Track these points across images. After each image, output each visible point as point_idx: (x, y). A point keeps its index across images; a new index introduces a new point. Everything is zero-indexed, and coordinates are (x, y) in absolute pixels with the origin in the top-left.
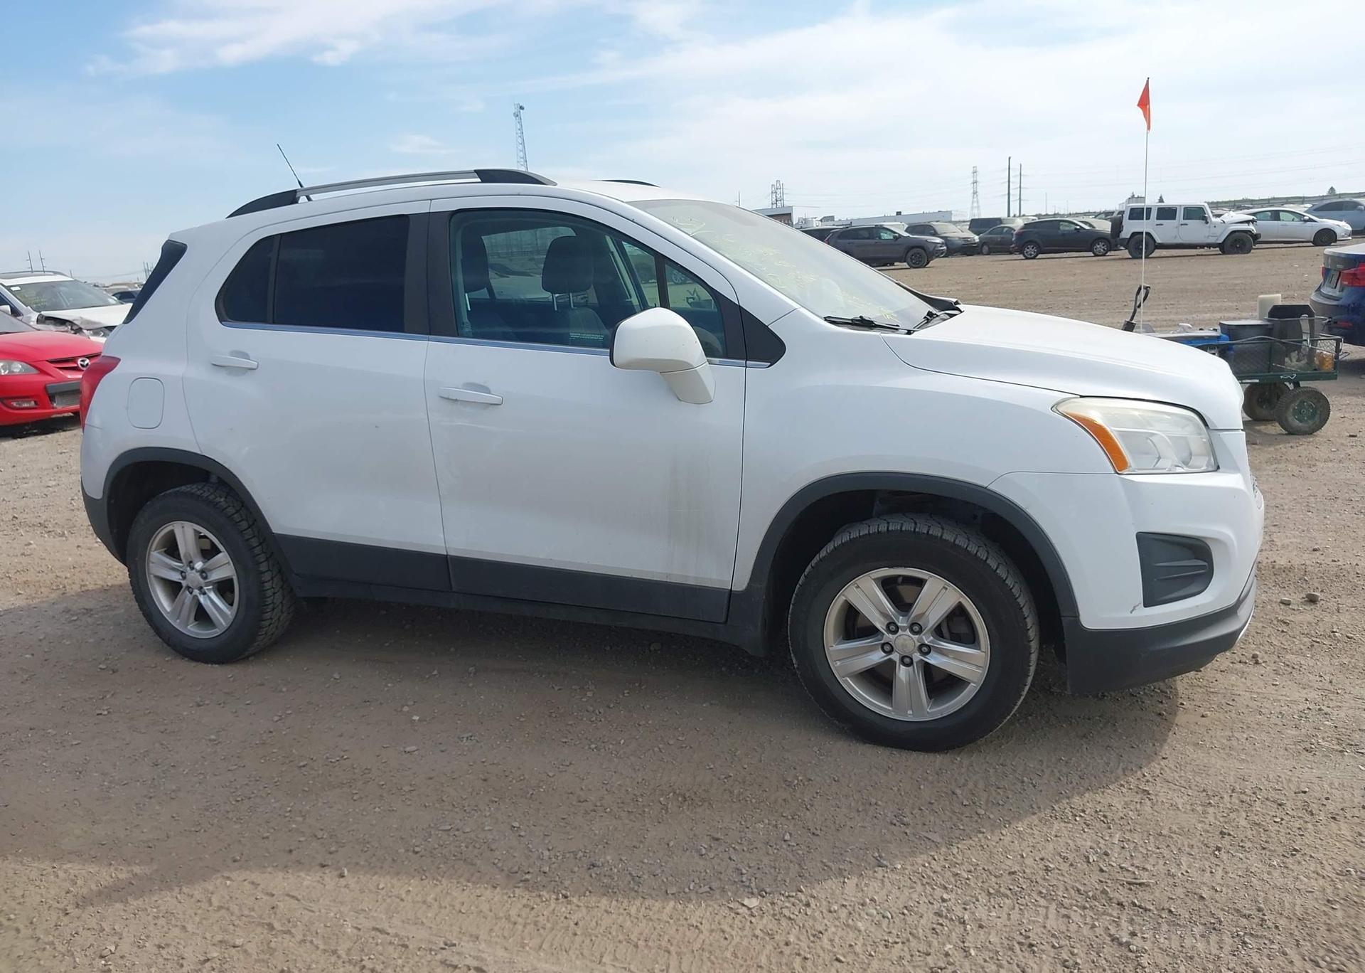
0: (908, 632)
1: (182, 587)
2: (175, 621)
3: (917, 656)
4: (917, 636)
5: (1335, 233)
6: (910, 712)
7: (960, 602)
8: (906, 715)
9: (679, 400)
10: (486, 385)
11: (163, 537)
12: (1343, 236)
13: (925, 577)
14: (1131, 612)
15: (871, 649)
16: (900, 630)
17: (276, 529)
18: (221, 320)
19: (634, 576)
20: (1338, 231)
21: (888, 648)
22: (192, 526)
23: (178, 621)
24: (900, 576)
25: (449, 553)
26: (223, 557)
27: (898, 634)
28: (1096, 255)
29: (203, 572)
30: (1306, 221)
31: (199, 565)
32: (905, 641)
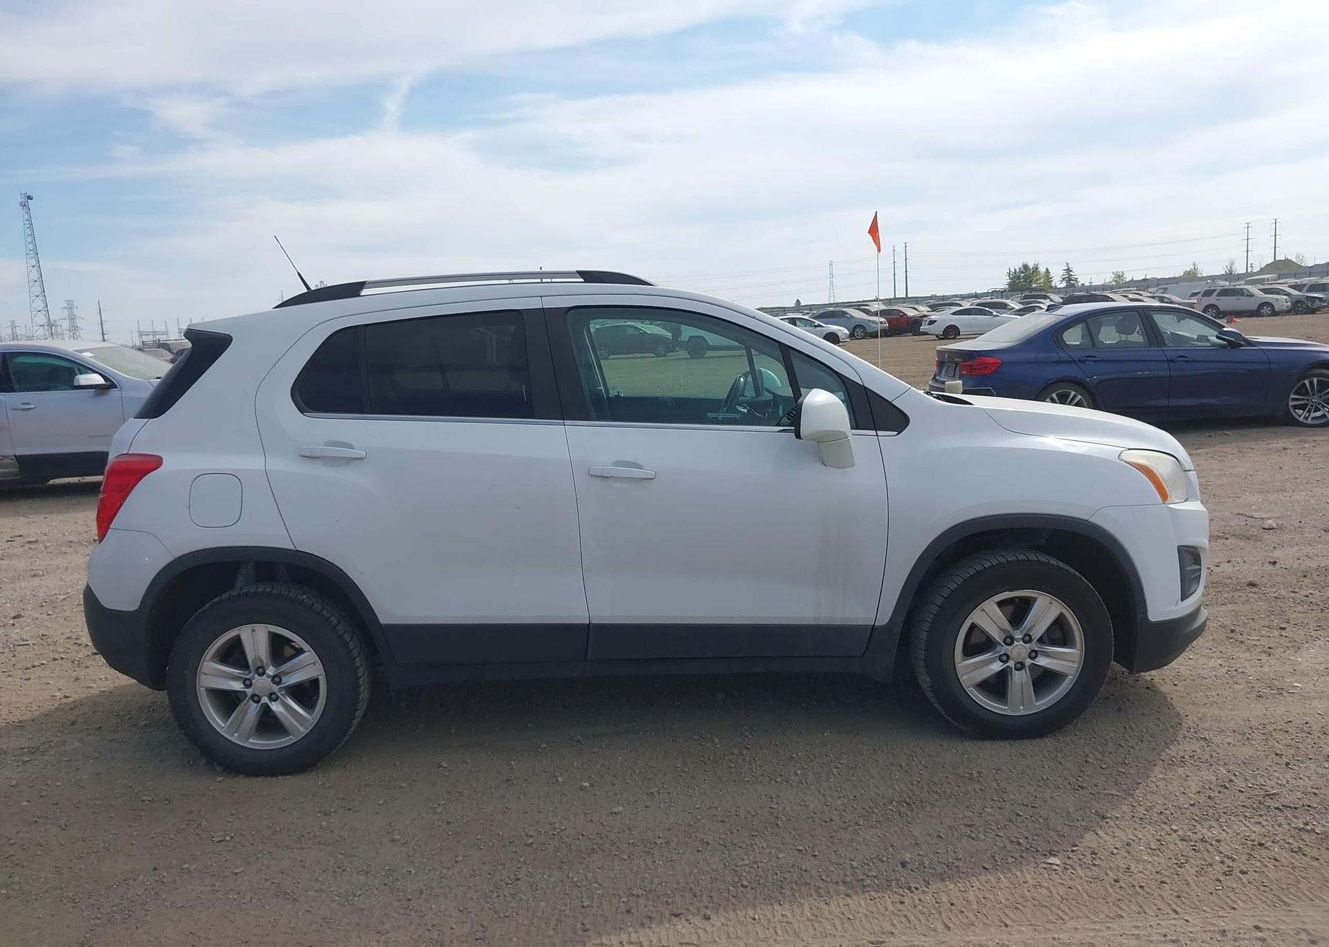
0: (1021, 643)
1: (247, 696)
2: (233, 735)
3: (1028, 662)
4: (1029, 644)
5: (838, 337)
6: (1022, 708)
7: (1062, 613)
8: (1019, 710)
9: (825, 465)
10: (637, 462)
11: (226, 642)
12: (844, 339)
13: (1036, 596)
14: (1176, 606)
15: (991, 661)
16: (1015, 642)
17: (384, 619)
18: (302, 411)
19: (783, 623)
20: (839, 334)
21: (1005, 658)
22: (267, 627)
23: (236, 735)
24: (1016, 597)
25: (592, 622)
26: (309, 656)
27: (1014, 645)
28: (658, 356)
29: (276, 679)
30: (816, 326)
31: (271, 671)
32: (1019, 650)
